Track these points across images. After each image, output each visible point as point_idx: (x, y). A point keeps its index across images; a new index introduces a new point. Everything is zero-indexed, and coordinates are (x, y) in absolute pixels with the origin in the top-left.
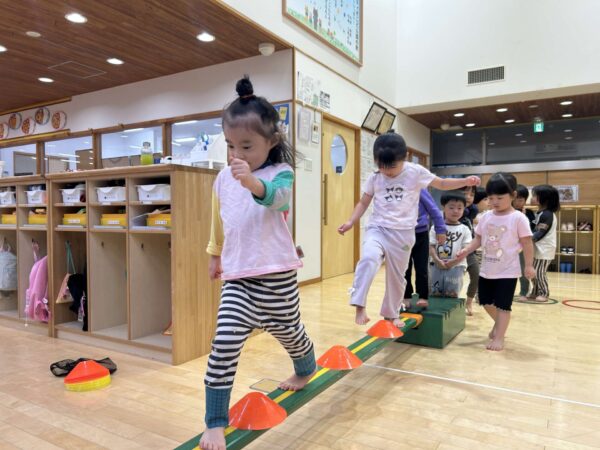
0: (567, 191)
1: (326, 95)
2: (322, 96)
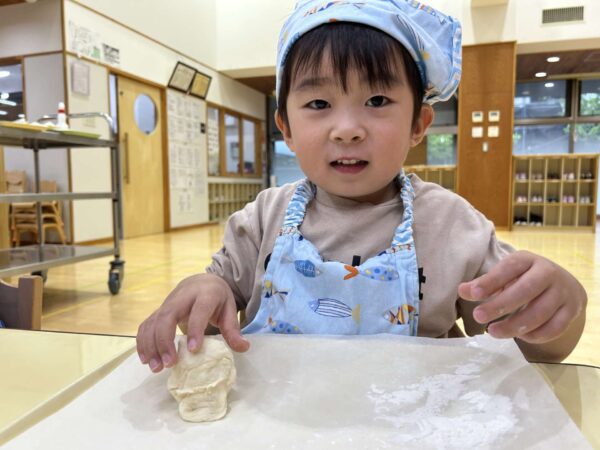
1: (113, 49)
2: (108, 50)
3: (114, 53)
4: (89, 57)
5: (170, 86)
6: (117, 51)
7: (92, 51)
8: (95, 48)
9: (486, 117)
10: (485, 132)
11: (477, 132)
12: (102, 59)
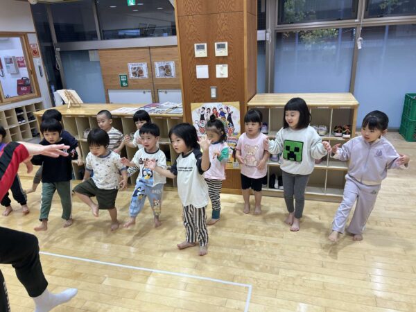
0: (167, 67)
9: (211, 51)
10: (212, 71)
11: (202, 72)
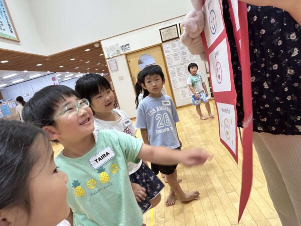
1: (126, 45)
2: (123, 48)
3: (127, 46)
4: (116, 55)
5: (163, 42)
6: (128, 45)
7: (116, 52)
8: (117, 51)
12: (122, 52)
